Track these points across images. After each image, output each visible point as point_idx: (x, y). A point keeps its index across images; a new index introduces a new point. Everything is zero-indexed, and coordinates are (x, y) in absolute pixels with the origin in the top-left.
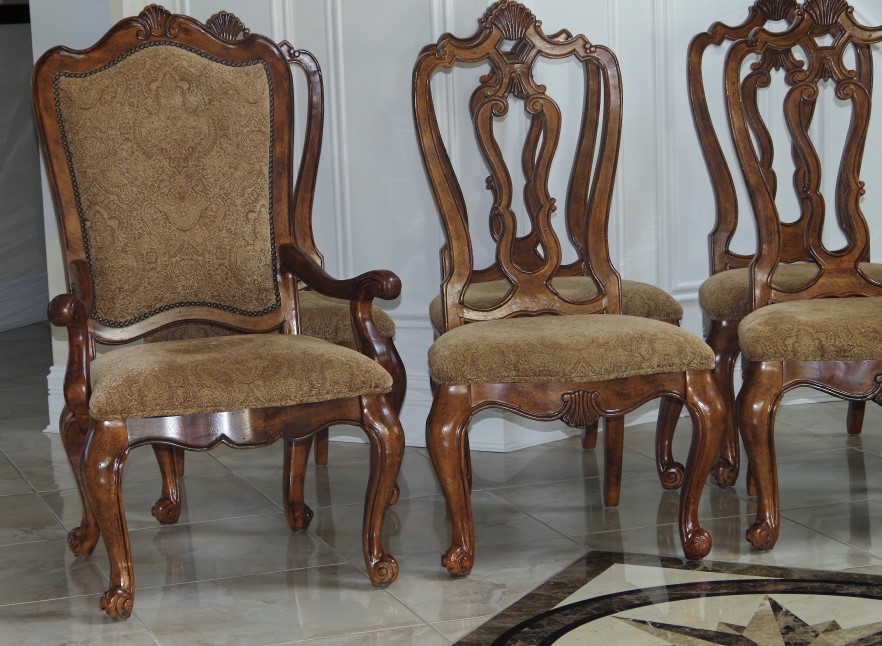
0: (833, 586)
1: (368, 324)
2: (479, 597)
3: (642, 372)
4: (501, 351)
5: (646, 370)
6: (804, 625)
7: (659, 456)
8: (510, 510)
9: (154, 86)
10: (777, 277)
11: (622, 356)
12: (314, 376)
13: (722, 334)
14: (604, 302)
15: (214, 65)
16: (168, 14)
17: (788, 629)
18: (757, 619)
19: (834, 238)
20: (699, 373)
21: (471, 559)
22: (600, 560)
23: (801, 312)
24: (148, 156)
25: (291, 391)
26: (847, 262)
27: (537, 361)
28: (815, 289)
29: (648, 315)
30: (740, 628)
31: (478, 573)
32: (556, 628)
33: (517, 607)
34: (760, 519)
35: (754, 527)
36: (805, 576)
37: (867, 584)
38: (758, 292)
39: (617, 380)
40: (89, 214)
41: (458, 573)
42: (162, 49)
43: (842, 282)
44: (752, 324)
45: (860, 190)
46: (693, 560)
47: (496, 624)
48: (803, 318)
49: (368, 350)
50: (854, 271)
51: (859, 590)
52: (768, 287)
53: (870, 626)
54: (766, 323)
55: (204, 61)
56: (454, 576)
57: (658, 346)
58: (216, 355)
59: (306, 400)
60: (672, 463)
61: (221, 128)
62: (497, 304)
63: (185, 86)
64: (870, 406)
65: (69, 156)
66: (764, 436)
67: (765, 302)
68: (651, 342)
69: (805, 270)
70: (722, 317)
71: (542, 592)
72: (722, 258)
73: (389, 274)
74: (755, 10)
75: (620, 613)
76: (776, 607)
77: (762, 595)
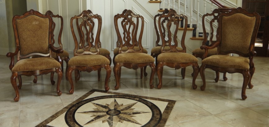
0: (125, 96)
1: (59, 57)
4: (77, 61)
5: (99, 64)
6: (118, 104)
9: (31, 21)
14: (97, 53)
15: (41, 18)
16: (34, 11)
17: (115, 105)
18: (112, 103)
20: (107, 64)
22: (93, 91)
24: (29, 31)
25: (44, 67)
27: (83, 63)
28: (127, 51)
29: (104, 55)
30: (108, 105)
31: (74, 93)
32: (81, 104)
33: (77, 100)
35: (116, 86)
36: (122, 95)
37: (130, 96)
38: (119, 52)
40: (20, 39)
42: (33, 16)
46: (106, 91)
47: (73, 104)
48: (123, 56)
49: (58, 61)
50: (133, 48)
51: (128, 97)
52: (121, 51)
53: (128, 105)
55: (39, 17)
56: (70, 94)
58: (34, 61)
61: (41, 27)
62: (82, 52)
63: (35, 21)
65: (17, 31)
68: (100, 60)
71: (82, 97)
74: (123, 12)
75: (92, 102)
76: (115, 100)
77: (114, 98)
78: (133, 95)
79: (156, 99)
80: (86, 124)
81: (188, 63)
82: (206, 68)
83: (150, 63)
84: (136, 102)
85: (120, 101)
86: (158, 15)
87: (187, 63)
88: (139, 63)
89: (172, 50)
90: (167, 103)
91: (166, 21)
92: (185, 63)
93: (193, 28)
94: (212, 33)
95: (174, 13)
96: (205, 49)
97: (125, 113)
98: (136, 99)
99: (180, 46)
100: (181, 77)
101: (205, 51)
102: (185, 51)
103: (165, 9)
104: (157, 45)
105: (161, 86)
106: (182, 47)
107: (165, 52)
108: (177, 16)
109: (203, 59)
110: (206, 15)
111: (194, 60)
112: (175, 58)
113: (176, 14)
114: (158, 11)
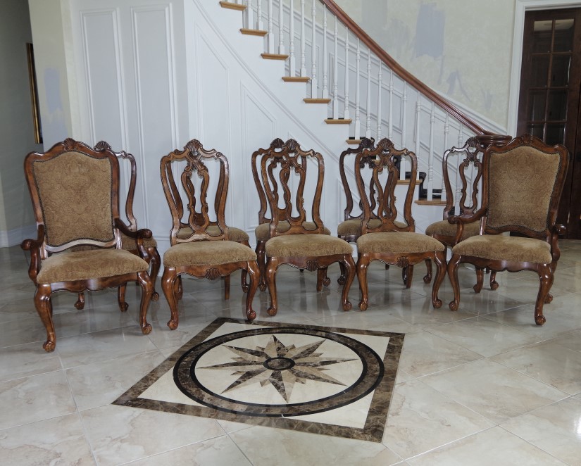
0: (293, 330)
1: (142, 247)
2: (178, 338)
3: (233, 262)
4: (186, 255)
5: (235, 261)
6: (284, 347)
7: (242, 282)
9: (68, 165)
10: (278, 227)
11: (226, 257)
12: (120, 266)
13: (260, 246)
14: (223, 236)
15: (91, 158)
16: (74, 141)
17: (279, 349)
18: (269, 344)
19: (295, 214)
20: (251, 262)
21: (177, 324)
22: (219, 322)
23: (284, 240)
24: (66, 189)
25: (111, 271)
26: (299, 223)
27: (198, 259)
28: (289, 232)
30: (263, 349)
31: (180, 327)
32: (203, 350)
33: (191, 342)
34: (272, 306)
35: (270, 309)
36: (286, 326)
37: (304, 329)
38: (272, 233)
39: (225, 264)
40: (45, 209)
42: (72, 153)
43: (297, 229)
44: (269, 244)
45: (303, 201)
46: (249, 321)
47: (182, 350)
48: (285, 242)
49: (141, 256)
50: (301, 225)
51: (301, 331)
52: (275, 231)
53: (305, 346)
54: (273, 244)
55: (88, 157)
56: (172, 329)
57: (238, 253)
58: (86, 259)
59: (117, 274)
60: (246, 285)
61: (93, 180)
62: (189, 237)
63: (80, 165)
64: (305, 270)
65: (38, 189)
66: (272, 281)
67: (274, 236)
68: (236, 252)
69: (285, 224)
70: (261, 239)
71: (200, 335)
72: (262, 220)
73: (148, 230)
74: (271, 145)
75: (224, 344)
76: (275, 339)
77: (271, 335)
78: (312, 326)
79: (362, 332)
80: (226, 391)
81: (424, 253)
82: (461, 262)
83: (343, 255)
84: (321, 339)
85: (286, 339)
86: (349, 151)
88: (320, 257)
89: (386, 228)
90: (388, 339)
91: (365, 164)
93: (421, 180)
94: (464, 191)
95: (389, 147)
96: (458, 223)
97: (305, 364)
98: (319, 333)
99: (400, 219)
100: (402, 285)
101: (459, 228)
102: (412, 230)
103: (361, 138)
104: (349, 217)
105: (367, 305)
106: (406, 220)
107: (370, 231)
108: (395, 152)
109: (455, 245)
110: (451, 151)
111: (435, 248)
112: (397, 244)
113: (393, 148)
114: (347, 141)
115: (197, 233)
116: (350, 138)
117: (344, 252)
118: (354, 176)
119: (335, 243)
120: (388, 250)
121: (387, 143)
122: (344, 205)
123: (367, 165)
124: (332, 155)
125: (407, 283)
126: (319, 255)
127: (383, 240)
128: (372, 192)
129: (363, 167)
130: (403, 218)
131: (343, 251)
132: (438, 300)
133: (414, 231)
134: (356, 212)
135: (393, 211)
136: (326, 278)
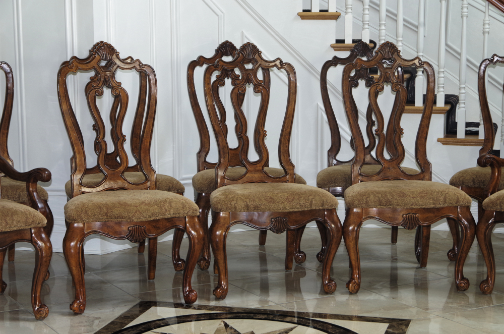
0: (252, 315)
1: (35, 194)
2: (88, 324)
3: (166, 217)
4: (99, 207)
5: (168, 216)
6: (240, 333)
7: (174, 256)
8: (103, 282)
10: (227, 173)
11: (156, 209)
12: (8, 219)
13: (203, 200)
14: (148, 184)
18: (218, 331)
19: (253, 156)
20: (192, 217)
21: (84, 306)
22: (145, 305)
23: (239, 189)
26: (259, 167)
27: (116, 212)
28: (245, 179)
29: (169, 190)
31: (87, 312)
33: (106, 328)
34: (220, 285)
35: (217, 288)
36: (240, 311)
37: (267, 314)
38: (219, 180)
39: (154, 221)
41: (77, 312)
43: (257, 176)
44: (216, 194)
45: (265, 134)
46: (189, 304)
48: (239, 192)
49: (35, 206)
50: (262, 171)
51: (263, 317)
52: (223, 177)
53: (268, 333)
54: (223, 194)
56: (76, 314)
57: (173, 205)
59: (4, 230)
60: (179, 259)
62: (98, 185)
64: (269, 232)
66: (221, 246)
67: (222, 185)
68: (170, 203)
69: (240, 170)
70: (203, 191)
71: (118, 321)
72: (203, 164)
73: (45, 170)
74: (218, 51)
75: (154, 330)
76: (226, 325)
77: (221, 320)
78: (278, 311)
79: (350, 318)
81: (442, 208)
82: (495, 222)
83: (324, 210)
84: (291, 325)
85: (242, 325)
86: (335, 61)
87: (438, 209)
88: (290, 213)
89: (388, 174)
90: (387, 325)
91: (359, 81)
92: (433, 208)
93: (448, 107)
95: (393, 54)
96: (492, 166)
98: (289, 319)
99: (409, 163)
100: (415, 263)
101: (493, 173)
102: (427, 177)
103: (354, 41)
104: (335, 162)
105: (359, 285)
106: (419, 165)
107: (364, 179)
108: (402, 63)
109: (487, 196)
110: (491, 61)
111: (458, 201)
112: (403, 195)
113: (399, 56)
114: (332, 46)
115: (111, 179)
116: (338, 41)
117: (326, 207)
118: (341, 98)
119: (311, 193)
120: (388, 203)
121: (390, 49)
122: (328, 144)
123: (362, 83)
124: (310, 67)
125: (422, 259)
126: (288, 209)
127: (383, 189)
128: (370, 124)
129: (356, 85)
130: (414, 160)
131: (323, 205)
132: (463, 278)
133: (430, 179)
134: (346, 153)
135: (400, 149)
136: (300, 252)
